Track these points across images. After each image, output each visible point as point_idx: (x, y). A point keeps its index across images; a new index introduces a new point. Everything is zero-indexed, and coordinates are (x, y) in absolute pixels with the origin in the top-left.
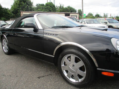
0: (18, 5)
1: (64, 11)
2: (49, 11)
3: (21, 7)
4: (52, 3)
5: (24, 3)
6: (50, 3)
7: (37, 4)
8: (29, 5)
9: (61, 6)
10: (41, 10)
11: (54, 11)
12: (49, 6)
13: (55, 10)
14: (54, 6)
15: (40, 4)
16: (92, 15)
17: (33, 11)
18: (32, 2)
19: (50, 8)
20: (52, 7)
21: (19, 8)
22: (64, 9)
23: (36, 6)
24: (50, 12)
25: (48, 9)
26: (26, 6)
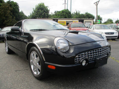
0: (36, 12)
1: (80, 17)
2: (64, 18)
3: (39, 14)
4: (67, 10)
5: (42, 10)
6: (66, 10)
7: (56, 11)
8: (46, 12)
9: (77, 13)
10: (57, 17)
11: (69, 18)
12: (65, 13)
13: (71, 17)
14: (70, 13)
15: (58, 11)
16: (112, 21)
17: (50, 17)
18: (48, 9)
19: (66, 15)
20: (68, 14)
21: (37, 15)
22: (80, 15)
23: (54, 13)
24: (66, 18)
25: (63, 16)
26: (44, 13)
